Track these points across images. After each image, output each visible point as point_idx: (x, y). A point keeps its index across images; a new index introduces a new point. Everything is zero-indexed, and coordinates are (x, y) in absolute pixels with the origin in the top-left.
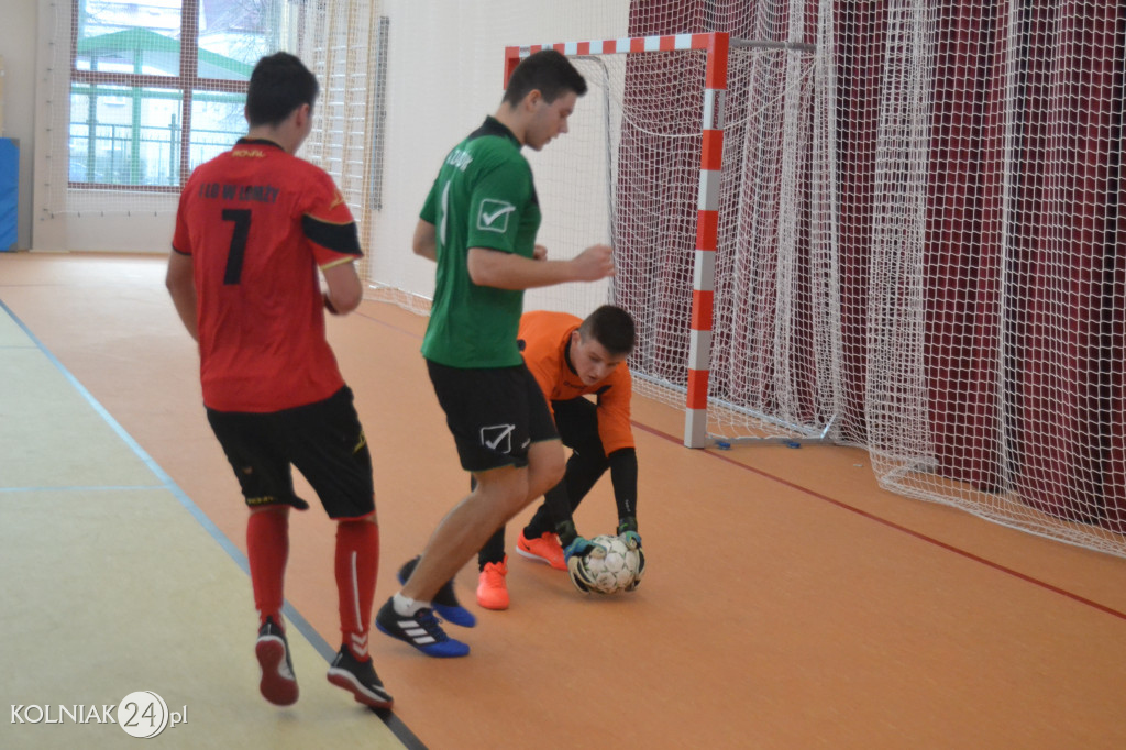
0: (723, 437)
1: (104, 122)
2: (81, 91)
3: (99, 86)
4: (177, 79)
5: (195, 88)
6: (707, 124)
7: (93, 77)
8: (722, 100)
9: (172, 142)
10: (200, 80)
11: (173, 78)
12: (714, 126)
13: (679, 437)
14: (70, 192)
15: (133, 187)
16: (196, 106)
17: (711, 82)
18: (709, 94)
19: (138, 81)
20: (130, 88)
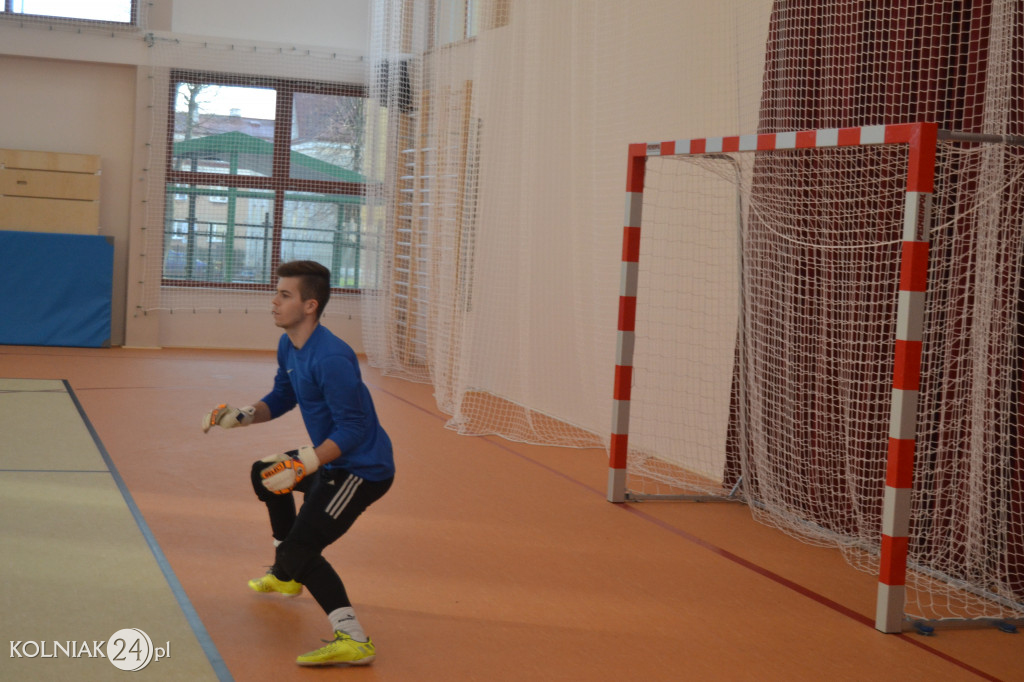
0: (923, 618)
1: (202, 220)
2: (182, 192)
3: (198, 187)
4: (270, 179)
5: (287, 189)
6: (909, 234)
7: (194, 178)
8: (928, 204)
9: (266, 239)
10: (292, 180)
11: (266, 179)
12: (919, 238)
13: (871, 617)
14: (163, 289)
15: (224, 285)
16: (288, 205)
17: (915, 184)
18: (911, 199)
19: (233, 181)
20: (226, 189)
